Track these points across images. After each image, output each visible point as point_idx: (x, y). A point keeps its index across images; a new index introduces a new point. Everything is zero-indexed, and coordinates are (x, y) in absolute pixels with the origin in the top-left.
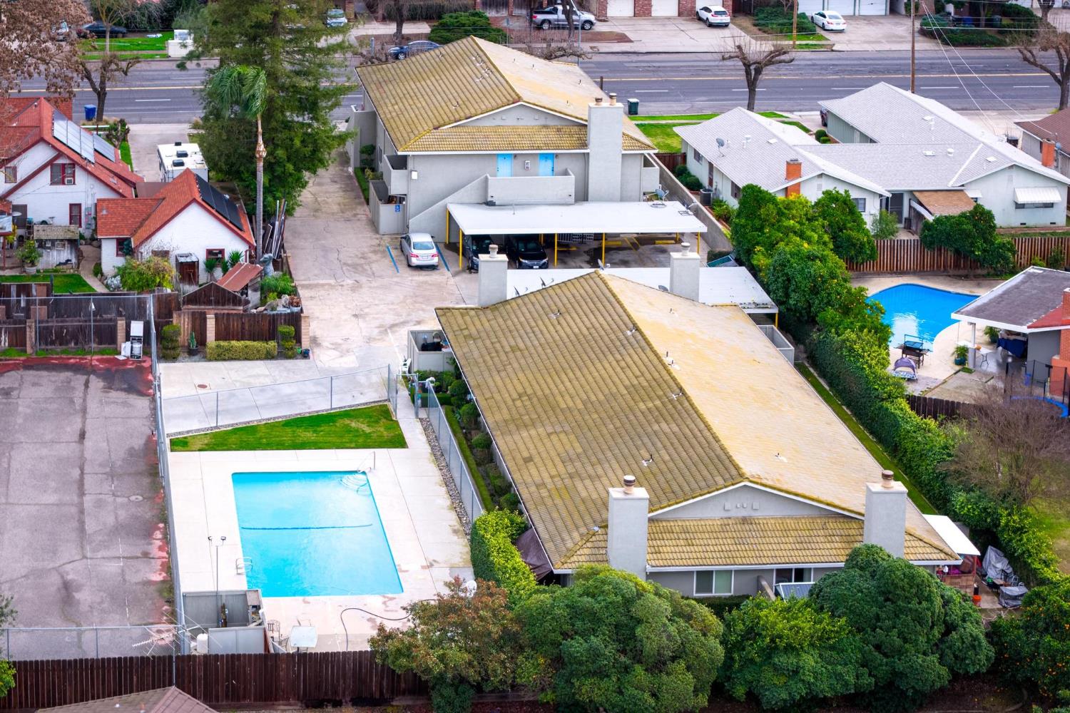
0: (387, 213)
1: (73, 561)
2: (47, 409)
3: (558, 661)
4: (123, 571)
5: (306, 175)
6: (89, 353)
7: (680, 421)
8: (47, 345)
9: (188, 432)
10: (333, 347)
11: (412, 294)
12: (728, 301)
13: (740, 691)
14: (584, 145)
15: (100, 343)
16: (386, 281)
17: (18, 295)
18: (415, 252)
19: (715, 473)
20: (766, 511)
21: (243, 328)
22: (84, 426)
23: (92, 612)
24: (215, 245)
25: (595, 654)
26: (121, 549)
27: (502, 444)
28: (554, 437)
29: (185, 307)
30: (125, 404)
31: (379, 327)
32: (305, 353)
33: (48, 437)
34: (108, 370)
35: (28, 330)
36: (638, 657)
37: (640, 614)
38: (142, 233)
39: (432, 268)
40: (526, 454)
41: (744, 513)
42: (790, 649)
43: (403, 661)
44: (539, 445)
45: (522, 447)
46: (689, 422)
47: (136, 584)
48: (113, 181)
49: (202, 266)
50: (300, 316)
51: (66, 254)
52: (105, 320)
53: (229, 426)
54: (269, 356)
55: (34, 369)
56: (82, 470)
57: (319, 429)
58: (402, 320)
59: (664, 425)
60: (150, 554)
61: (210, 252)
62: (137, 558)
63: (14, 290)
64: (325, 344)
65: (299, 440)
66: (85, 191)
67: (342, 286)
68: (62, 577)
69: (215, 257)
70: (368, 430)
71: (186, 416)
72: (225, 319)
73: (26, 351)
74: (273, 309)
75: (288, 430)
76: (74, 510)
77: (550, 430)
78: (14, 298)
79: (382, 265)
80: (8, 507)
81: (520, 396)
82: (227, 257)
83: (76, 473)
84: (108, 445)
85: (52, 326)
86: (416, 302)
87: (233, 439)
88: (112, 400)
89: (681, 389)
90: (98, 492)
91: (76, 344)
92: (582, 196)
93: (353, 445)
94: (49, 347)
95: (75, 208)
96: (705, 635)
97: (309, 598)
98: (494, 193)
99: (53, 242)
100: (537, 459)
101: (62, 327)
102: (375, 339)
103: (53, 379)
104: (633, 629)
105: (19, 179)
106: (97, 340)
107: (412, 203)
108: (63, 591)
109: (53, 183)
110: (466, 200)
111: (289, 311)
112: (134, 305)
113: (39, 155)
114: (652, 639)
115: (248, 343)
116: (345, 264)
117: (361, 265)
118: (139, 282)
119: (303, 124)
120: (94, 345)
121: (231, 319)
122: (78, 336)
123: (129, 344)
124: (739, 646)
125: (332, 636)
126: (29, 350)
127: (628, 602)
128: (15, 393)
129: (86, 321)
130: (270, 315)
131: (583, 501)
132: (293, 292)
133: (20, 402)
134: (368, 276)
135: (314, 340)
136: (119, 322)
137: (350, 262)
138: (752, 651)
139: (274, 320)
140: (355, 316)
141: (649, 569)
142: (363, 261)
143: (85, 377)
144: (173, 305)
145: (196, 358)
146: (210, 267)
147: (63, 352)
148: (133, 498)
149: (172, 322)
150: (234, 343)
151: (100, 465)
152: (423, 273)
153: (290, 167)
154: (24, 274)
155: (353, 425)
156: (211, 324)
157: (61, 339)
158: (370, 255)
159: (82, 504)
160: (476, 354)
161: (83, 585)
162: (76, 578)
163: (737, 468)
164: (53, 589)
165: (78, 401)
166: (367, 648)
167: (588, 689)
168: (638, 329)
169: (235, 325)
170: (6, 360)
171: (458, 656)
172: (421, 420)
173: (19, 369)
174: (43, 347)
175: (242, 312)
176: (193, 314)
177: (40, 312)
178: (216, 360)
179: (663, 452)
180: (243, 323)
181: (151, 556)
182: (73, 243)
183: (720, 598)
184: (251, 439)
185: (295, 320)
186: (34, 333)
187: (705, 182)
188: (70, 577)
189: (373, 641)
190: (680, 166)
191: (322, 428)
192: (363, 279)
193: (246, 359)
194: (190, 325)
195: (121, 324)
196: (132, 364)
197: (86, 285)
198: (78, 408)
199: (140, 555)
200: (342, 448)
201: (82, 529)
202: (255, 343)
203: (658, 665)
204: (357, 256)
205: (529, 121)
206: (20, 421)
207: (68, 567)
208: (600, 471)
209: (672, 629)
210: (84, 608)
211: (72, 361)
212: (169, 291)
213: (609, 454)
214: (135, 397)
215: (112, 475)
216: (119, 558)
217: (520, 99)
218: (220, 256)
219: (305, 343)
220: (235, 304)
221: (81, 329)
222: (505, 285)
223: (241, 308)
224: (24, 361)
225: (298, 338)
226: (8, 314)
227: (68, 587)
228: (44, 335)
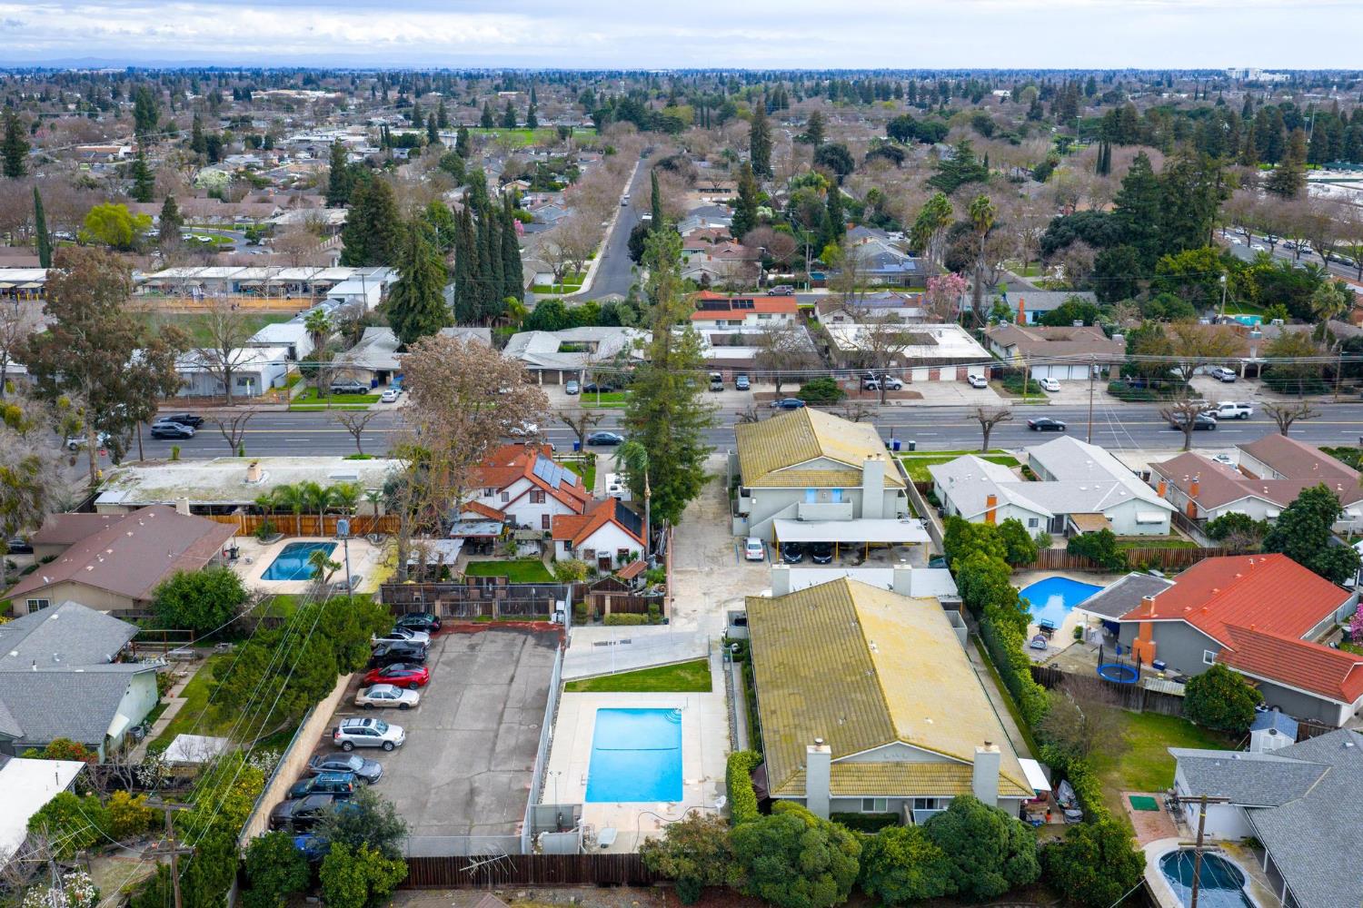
0: (738, 522)
1: (481, 773)
2: (495, 660)
3: (750, 871)
4: (511, 781)
5: (686, 501)
6: (531, 619)
7: (868, 692)
8: (506, 613)
9: (579, 677)
10: (685, 616)
11: (743, 578)
12: (931, 595)
13: (870, 891)
14: (860, 484)
15: (540, 612)
16: (729, 569)
18: (749, 551)
19: (880, 732)
20: (912, 759)
21: (629, 606)
22: (515, 673)
23: (483, 811)
24: (624, 547)
25: (774, 869)
26: (514, 764)
27: (762, 698)
28: (792, 697)
29: (592, 592)
31: (716, 603)
32: (666, 620)
33: (490, 681)
34: (540, 631)
35: (493, 605)
36: (801, 871)
37: (805, 843)
38: (579, 538)
39: (760, 560)
40: (773, 708)
41: (898, 759)
42: (902, 867)
43: (655, 865)
44: (782, 701)
45: (772, 702)
46: (874, 693)
47: (515, 790)
48: (570, 500)
49: (614, 560)
50: (664, 598)
51: (535, 548)
52: (542, 600)
53: (604, 674)
54: (643, 623)
55: (494, 631)
56: (505, 704)
59: (858, 695)
60: (530, 768)
61: (620, 551)
62: (522, 771)
63: (485, 582)
64: (681, 614)
65: (646, 685)
66: (551, 507)
68: (471, 785)
69: (623, 555)
70: (690, 678)
71: (580, 666)
72: (617, 600)
73: (492, 619)
74: (648, 593)
75: (641, 678)
76: (492, 734)
77: (791, 691)
78: (485, 585)
79: (729, 558)
80: (451, 732)
81: (780, 665)
82: (630, 554)
83: (500, 707)
84: (526, 687)
85: (509, 603)
87: (604, 684)
88: (537, 654)
89: (874, 670)
90: (511, 721)
91: (523, 614)
92: (858, 515)
93: (678, 689)
94: (507, 616)
95: (546, 518)
96: (847, 856)
97: (622, 804)
98: (803, 513)
99: (526, 541)
100: (779, 713)
101: (515, 604)
102: (712, 611)
103: (504, 638)
104: (800, 852)
105: (511, 498)
106: (537, 612)
107: (753, 517)
108: (469, 796)
109: (531, 502)
110: (785, 516)
111: (657, 594)
112: (560, 592)
113: (523, 485)
114: (809, 860)
115: (630, 615)
116: (708, 557)
117: (717, 558)
118: (563, 576)
119: (682, 471)
120: (534, 615)
121: (621, 600)
122: (525, 608)
123: (555, 615)
124: (872, 861)
125: (628, 833)
126: (494, 618)
127: (798, 834)
128: (478, 648)
129: (530, 600)
130: (645, 597)
131: (799, 746)
132: (664, 581)
133: (480, 654)
134: (720, 565)
135: (674, 612)
137: (710, 555)
138: (878, 866)
139: (647, 601)
140: (705, 594)
141: (831, 797)
142: (719, 555)
143: (525, 637)
144: (584, 591)
145: (598, 623)
146: (620, 559)
147: (515, 620)
148: (531, 727)
149: (583, 601)
150: (621, 614)
151: (517, 702)
152: (754, 564)
153: (673, 498)
154: (508, 561)
155: (682, 675)
156: (608, 603)
157: (514, 610)
158: (724, 550)
159: (498, 729)
160: (761, 632)
161: (482, 791)
162: (480, 786)
163: (895, 730)
164: (463, 794)
165: (516, 654)
166: (636, 851)
167: (768, 890)
168: (859, 622)
169: (623, 604)
170: (479, 624)
171: (687, 865)
172: (726, 672)
173: (485, 631)
174: (503, 615)
175: (627, 596)
176: (597, 596)
177: (501, 594)
178: (610, 625)
179: (853, 714)
180: (629, 603)
181: (531, 770)
182: (539, 542)
183: (878, 814)
184: (616, 683)
185: (660, 601)
186: (497, 607)
187: (943, 502)
188: (476, 785)
189: (641, 847)
190: (929, 491)
192: (716, 568)
193: (628, 625)
194: (595, 603)
195: (551, 602)
196: (556, 628)
197: (545, 568)
198: (515, 659)
199: (523, 769)
200: (670, 692)
201: (493, 750)
202: (635, 615)
203: (813, 876)
204: (716, 551)
205: (828, 468)
206: (476, 668)
207: (477, 777)
208: (813, 725)
209: (825, 852)
210: (478, 808)
211: (520, 625)
212: (581, 583)
213: (821, 713)
214: (553, 651)
215: (523, 709)
216: (511, 771)
217: (822, 454)
218: (626, 553)
219: (667, 614)
220: (622, 590)
221: (527, 605)
222: (788, 583)
223: (628, 592)
224: (490, 625)
225: (662, 612)
226: (482, 596)
227: (473, 792)
228: (503, 608)
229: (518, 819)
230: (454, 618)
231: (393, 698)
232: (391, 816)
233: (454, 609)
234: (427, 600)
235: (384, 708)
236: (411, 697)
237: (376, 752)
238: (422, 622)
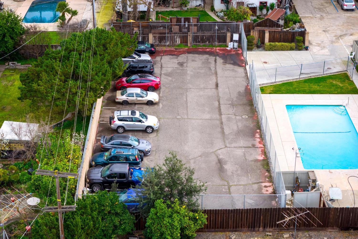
1: (221, 149)
2: (200, 72)
4: (244, 154)
6: (215, 46)
8: (196, 43)
9: (263, 84)
10: (317, 45)
11: (346, 22)
16: (334, 16)
17: (185, 22)
18: (346, 4)
21: (280, 37)
22: (217, 81)
23: (233, 175)
26: (242, 142)
29: (256, 28)
30: (233, 70)
31: (335, 36)
32: (306, 48)
33: (202, 86)
34: (224, 54)
35: (189, 36)
39: (352, 10)
47: (251, 161)
50: (305, 33)
51: (199, 2)
52: (222, 33)
53: (280, 82)
54: (291, 49)
55: (192, 54)
56: (219, 102)
57: (320, 84)
58: (344, 33)
60: (255, 145)
61: (261, 3)
62: (250, 147)
63: (183, 20)
64: (314, 44)
65: (312, 90)
67: (316, 17)
68: (217, 157)
69: (263, 5)
70: (341, 85)
72: (273, 33)
73: (188, 45)
74: (293, 29)
75: (307, 84)
76: (218, 122)
78: (183, 23)
79: (330, 9)
80: (188, 120)
83: (216, 104)
84: (229, 90)
85: (199, 35)
86: (348, 25)
87: (283, 88)
88: (227, 68)
90: (228, 113)
91: (209, 42)
93: (336, 92)
94: (197, 44)
101: (203, 36)
102: (334, 42)
103: (201, 58)
106: (218, 41)
108: (219, 164)
111: (300, 30)
112: (234, 27)
115: (283, 43)
116: (315, 8)
117: (322, 8)
118: (237, 17)
120: (216, 43)
121: (276, 33)
122: (210, 39)
123: (232, 43)
125: (346, 191)
126: (189, 45)
128: (185, 65)
129: (214, 33)
130: (292, 32)
132: (300, 21)
133: (188, 68)
134: (326, 13)
136: (228, 34)
137: (317, 7)
139: (294, 34)
140: (324, 31)
142: (322, 7)
143: (214, 57)
144: (251, 27)
145: (260, 49)
146: (261, 9)
147: (203, 46)
148: (244, 117)
149: (250, 34)
150: (277, 43)
151: (227, 100)
152: (349, 12)
154: (182, 10)
155: (334, 82)
156: (267, 35)
157: (203, 40)
158: (325, 4)
159: (221, 119)
161: (227, 161)
162: (223, 157)
164: (214, 163)
165: (213, 69)
169: (277, 36)
170: (179, 49)
173: (185, 54)
174: (195, 43)
175: (280, 30)
176: (260, 31)
177: (194, 29)
178: (269, 50)
180: (281, 35)
181: (256, 146)
184: (291, 88)
185: (303, 34)
186: (191, 38)
188: (221, 157)
191: (321, 84)
192: (324, 15)
193: (282, 50)
194: (258, 36)
196: (233, 52)
198: (213, 72)
199: (251, 146)
200: (332, 94)
201: (223, 132)
202: (286, 44)
204: (319, 4)
206: (189, 78)
207: (219, 152)
210: (229, 173)
211: (208, 50)
212: (249, 21)
214: (237, 67)
215: (233, 105)
216: (242, 147)
218: (265, 4)
219: (307, 44)
220: (277, 27)
221: (212, 36)
223: (280, 29)
224: (187, 49)
225: (304, 42)
226: (180, 30)
227: (220, 162)
228: (196, 39)
229: (261, 181)
230: (162, 46)
231: (142, 97)
233: (162, 39)
234: (143, 34)
235: (135, 104)
236: (152, 96)
237: (141, 134)
238: (142, 47)
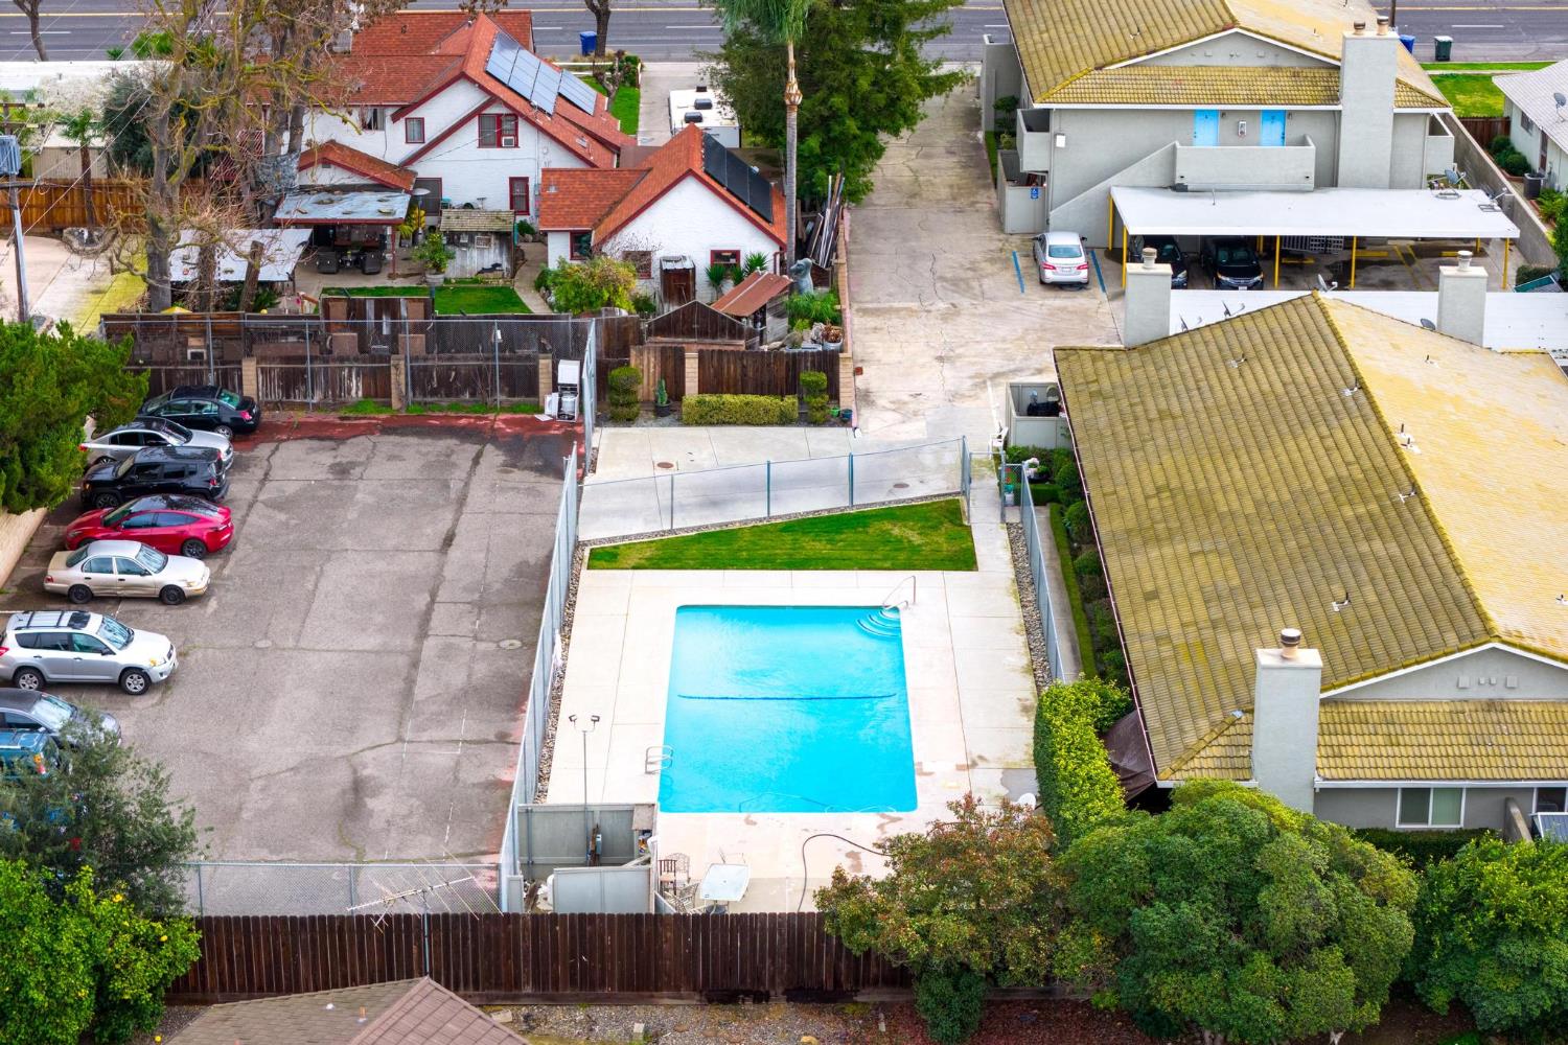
0: (1017, 199)
1: (379, 746)
2: (402, 498)
3: (1123, 942)
4: (458, 763)
5: (883, 137)
6: (493, 409)
7: (1404, 539)
8: (425, 396)
9: (624, 538)
10: (893, 406)
11: (1037, 326)
12: (1533, 346)
13: (1440, 998)
14: (1335, 98)
15: (512, 394)
16: (999, 306)
17: (378, 316)
18: (1050, 261)
19: (1446, 624)
20: (1528, 691)
21: (744, 375)
22: (455, 526)
23: (389, 831)
24: (726, 244)
25: (1185, 934)
26: (465, 726)
27: (1117, 567)
28: (1199, 561)
29: (653, 339)
30: (531, 491)
31: (971, 377)
32: (844, 416)
33: (390, 543)
34: (517, 436)
35: (393, 371)
36: (1260, 941)
37: (1269, 868)
38: (610, 223)
39: (1078, 286)
40: (1149, 587)
41: (1491, 694)
42: (1528, 931)
43: (862, 935)
44: (1173, 570)
45: (1145, 573)
46: (1419, 540)
47: (474, 785)
48: (582, 143)
49: (702, 278)
50: (838, 358)
51: (492, 256)
52: (520, 358)
53: (693, 529)
54: (784, 420)
55: (397, 434)
56: (433, 596)
57: (838, 537)
58: (1012, 367)
59: (1377, 545)
60: (510, 735)
61: (717, 255)
62: (487, 742)
63: (370, 308)
64: (881, 402)
65: (800, 556)
66: (531, 156)
67: (929, 311)
68: (355, 771)
69: (725, 265)
70: (917, 539)
71: (625, 513)
72: (715, 359)
73: (389, 405)
74: (795, 344)
75: (788, 538)
76: (402, 661)
77: (1195, 547)
78: (371, 320)
79: (999, 282)
80: (295, 653)
81: (1159, 490)
82: (743, 263)
83: (422, 601)
84: (487, 558)
85: (433, 366)
86: (1040, 339)
87: (694, 551)
88: (510, 485)
89: (1415, 486)
90: (452, 633)
91: (473, 394)
92: (1328, 177)
93: (887, 565)
94: (429, 399)
95: (518, 184)
96: (1382, 903)
97: (755, 816)
98: (1186, 172)
99: (471, 235)
100: (1165, 596)
101: (449, 368)
102: (963, 396)
103: (424, 450)
104: (1257, 891)
105: (430, 135)
106: (507, 389)
107: (1057, 184)
108: (350, 796)
109: (483, 144)
110: (1141, 181)
111: (820, 348)
112: (567, 337)
113: (459, 101)
114: (1283, 910)
115: (751, 398)
116: (942, 279)
117: (965, 281)
118: (575, 297)
119: (876, 57)
120: (500, 397)
121: (725, 360)
122: (475, 382)
123: (555, 396)
124: (1444, 922)
125: (780, 881)
126: (396, 404)
127: (1252, 846)
128: (357, 471)
129: (487, 359)
130: (788, 354)
131: (1226, 667)
132: (837, 320)
133: (361, 485)
134: (975, 297)
135: (865, 397)
136: (542, 362)
137: (949, 275)
138: (1464, 932)
139: (794, 363)
140: (940, 359)
141: (1320, 783)
142: (970, 274)
143: (478, 447)
144: (631, 336)
145: (667, 420)
146: (716, 278)
147: (450, 408)
148: (505, 644)
149: (628, 363)
150: (728, 398)
151: (465, 589)
152: (1063, 294)
153: (852, 125)
154: (425, 285)
155: (896, 531)
156: (691, 367)
157: (447, 387)
158: (983, 265)
159: (418, 651)
160: (1103, 422)
161: (384, 786)
162: (376, 774)
163: (1483, 618)
164: (334, 791)
165: (456, 486)
166: (811, 907)
167: (1170, 991)
168: (1362, 387)
169: (732, 369)
170: (356, 419)
171: (952, 930)
172: (1009, 526)
173: (373, 434)
174: (419, 399)
175: (743, 348)
176: (663, 350)
177: (412, 343)
178: (698, 424)
179: (1368, 589)
180: (744, 367)
181: (511, 740)
182: (503, 237)
183: (1439, 832)
184: (724, 550)
185: (828, 363)
186: (403, 377)
187: (1535, 163)
188: (366, 772)
189: (823, 896)
190: (1499, 137)
191: (843, 536)
192: (964, 302)
193: (747, 423)
194: (658, 369)
195: (544, 363)
196: (558, 429)
197: (519, 303)
198: (453, 496)
199: (492, 737)
200: (869, 569)
201: (407, 694)
202: (762, 399)
203: (1294, 953)
204: (962, 266)
205: (1249, 59)
206: (352, 515)
207: (369, 755)
208: (1262, 619)
209: (1324, 892)
210: (376, 823)
211: (463, 422)
212: (624, 313)
213: (1281, 589)
214: (551, 480)
215: (480, 606)
216: (457, 741)
217: (1234, 23)
218: (733, 261)
219: (847, 400)
220: (733, 336)
221: (481, 373)
222: (1166, 313)
223: (742, 342)
224: (384, 420)
225: (833, 391)
226: (363, 347)
227: (359, 788)
228: (419, 380)
229: (483, 848)
230: (293, 406)
231: (144, 573)
232: (152, 805)
233: (292, 381)
234: (220, 360)
235: (120, 599)
236: (188, 572)
237: (104, 696)
238: (210, 407)
